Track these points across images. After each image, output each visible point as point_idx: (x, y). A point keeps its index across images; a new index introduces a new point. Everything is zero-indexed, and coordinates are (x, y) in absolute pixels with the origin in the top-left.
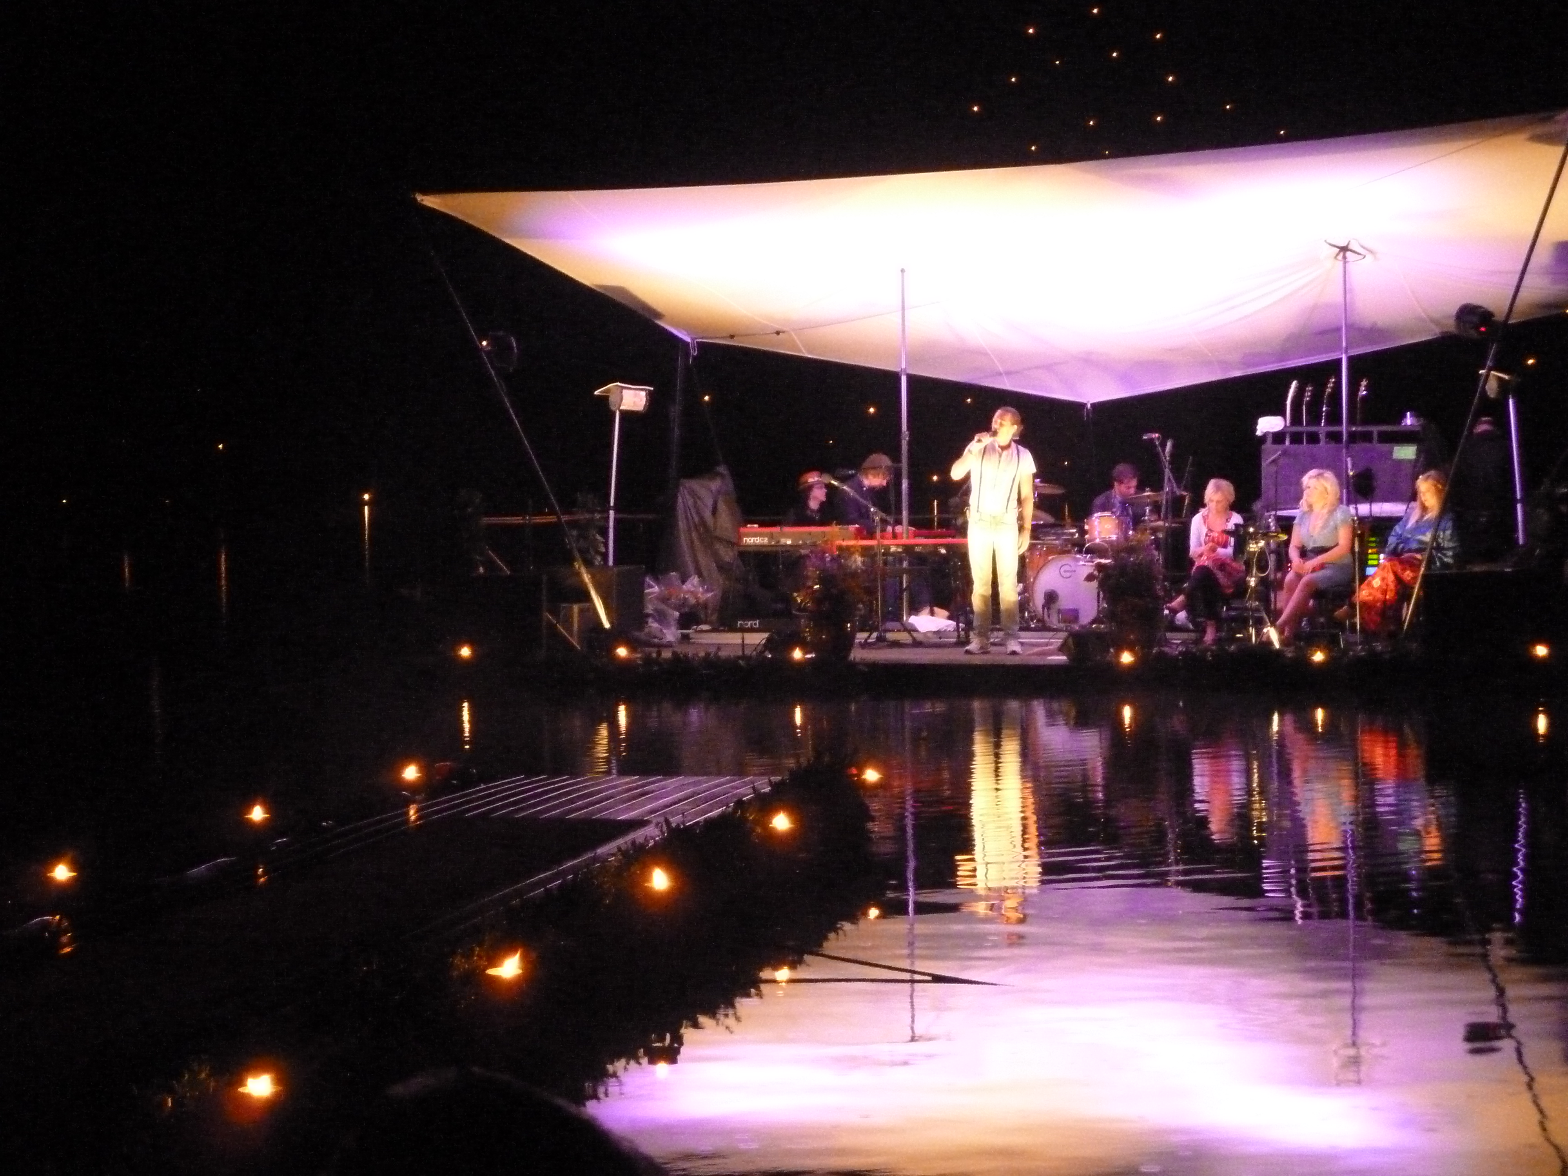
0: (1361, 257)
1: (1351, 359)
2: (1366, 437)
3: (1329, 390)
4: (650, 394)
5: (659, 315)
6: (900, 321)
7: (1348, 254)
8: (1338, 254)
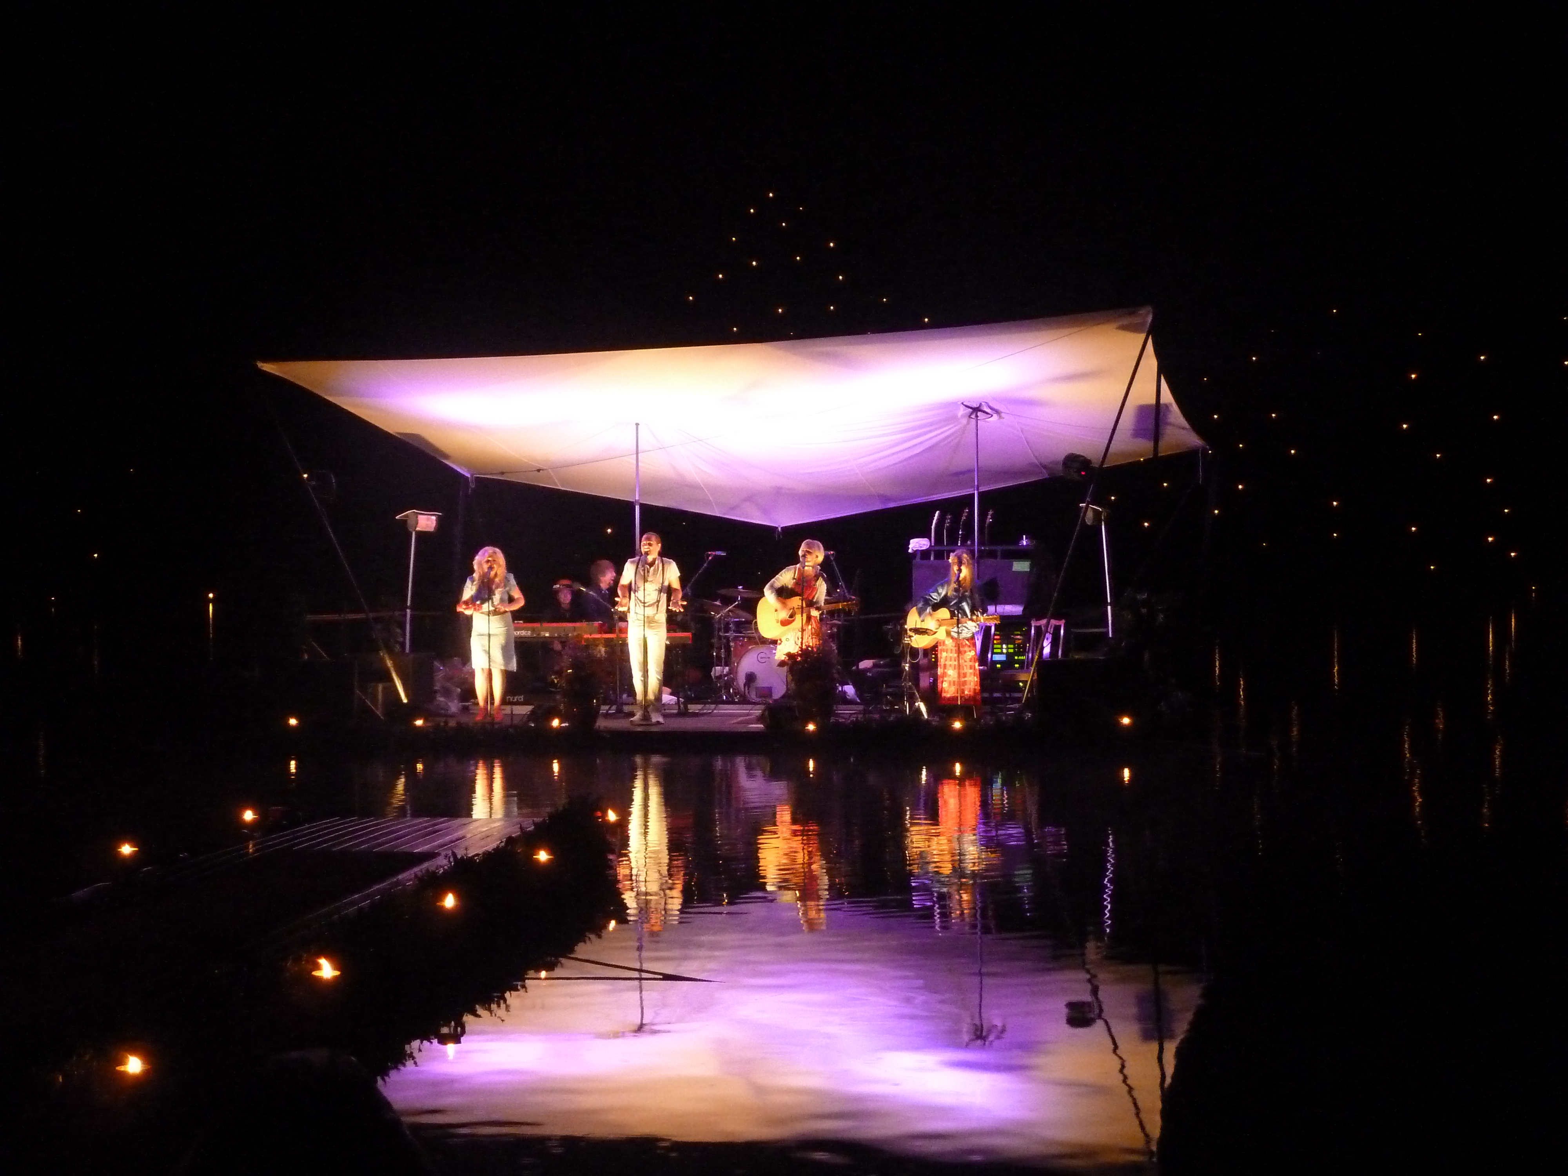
0: (990, 416)
1: (980, 494)
2: (992, 554)
3: (964, 518)
4: (440, 520)
5: (447, 457)
6: (635, 462)
7: (979, 414)
8: (971, 414)
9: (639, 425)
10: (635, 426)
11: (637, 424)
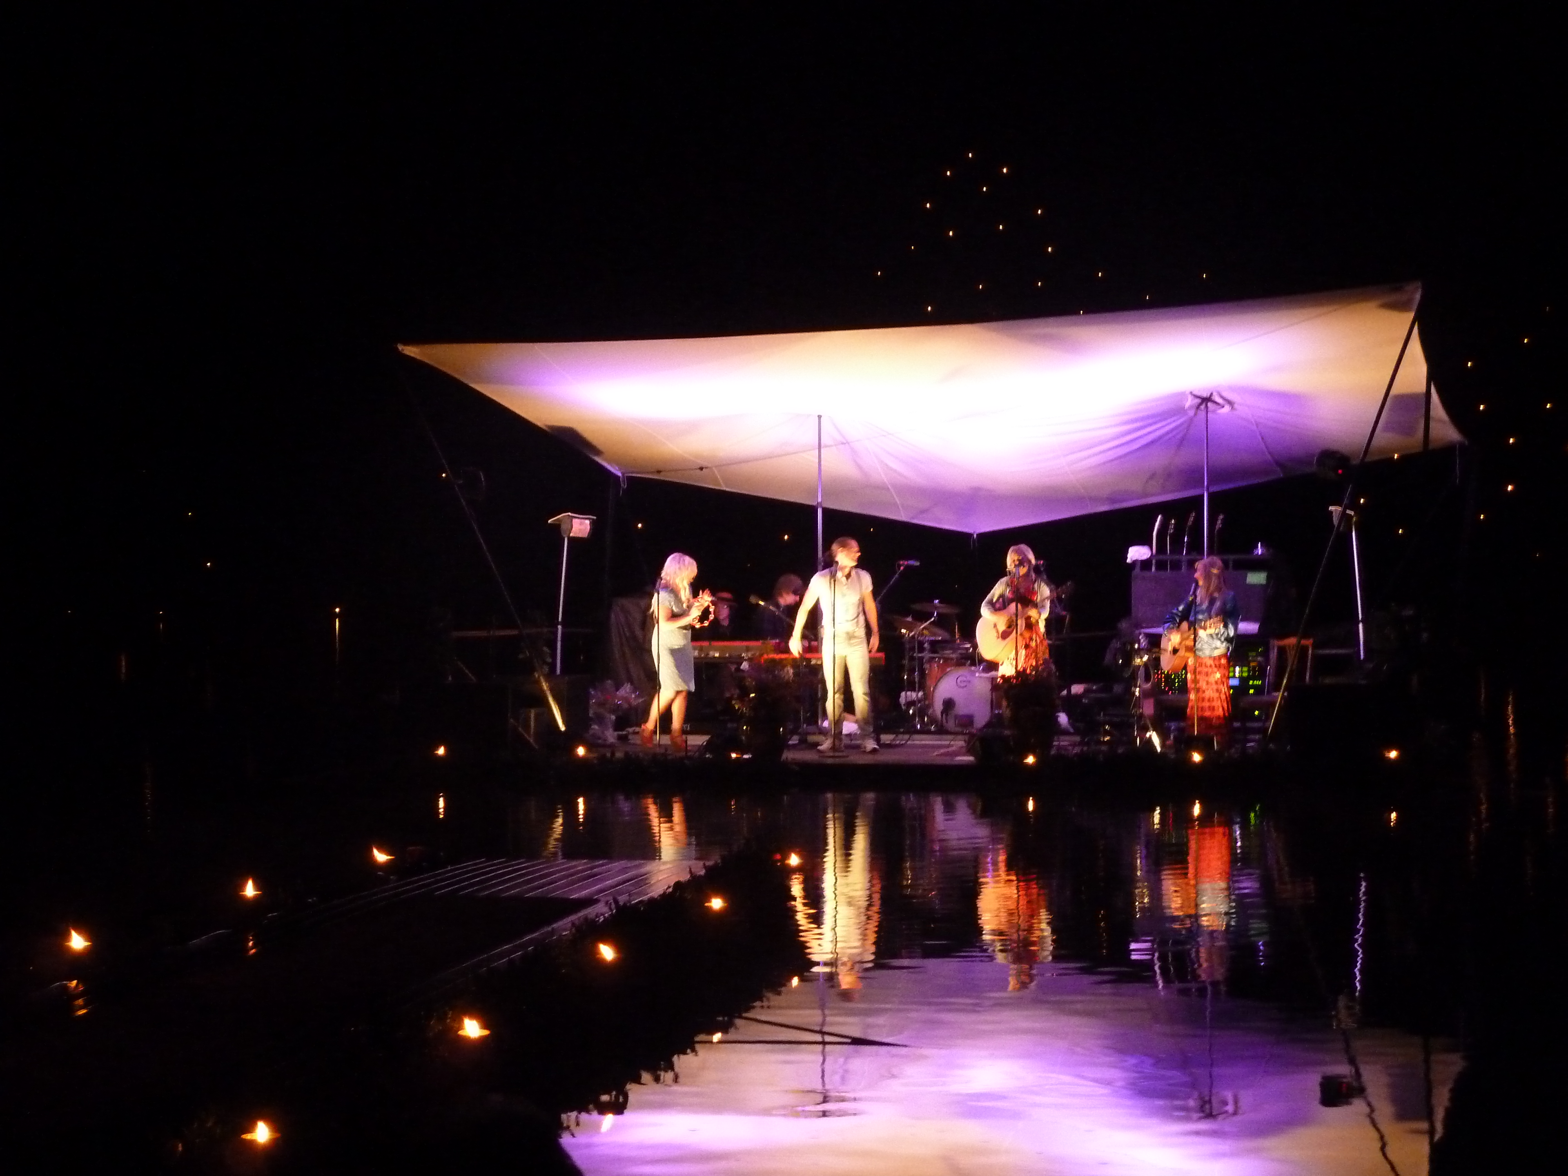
0: (1222, 407)
1: (1209, 495)
3: (1191, 522)
4: (593, 523)
5: (599, 453)
6: (817, 459)
7: (1209, 404)
8: (1201, 404)
9: (821, 416)
10: (817, 418)
11: (820, 417)
